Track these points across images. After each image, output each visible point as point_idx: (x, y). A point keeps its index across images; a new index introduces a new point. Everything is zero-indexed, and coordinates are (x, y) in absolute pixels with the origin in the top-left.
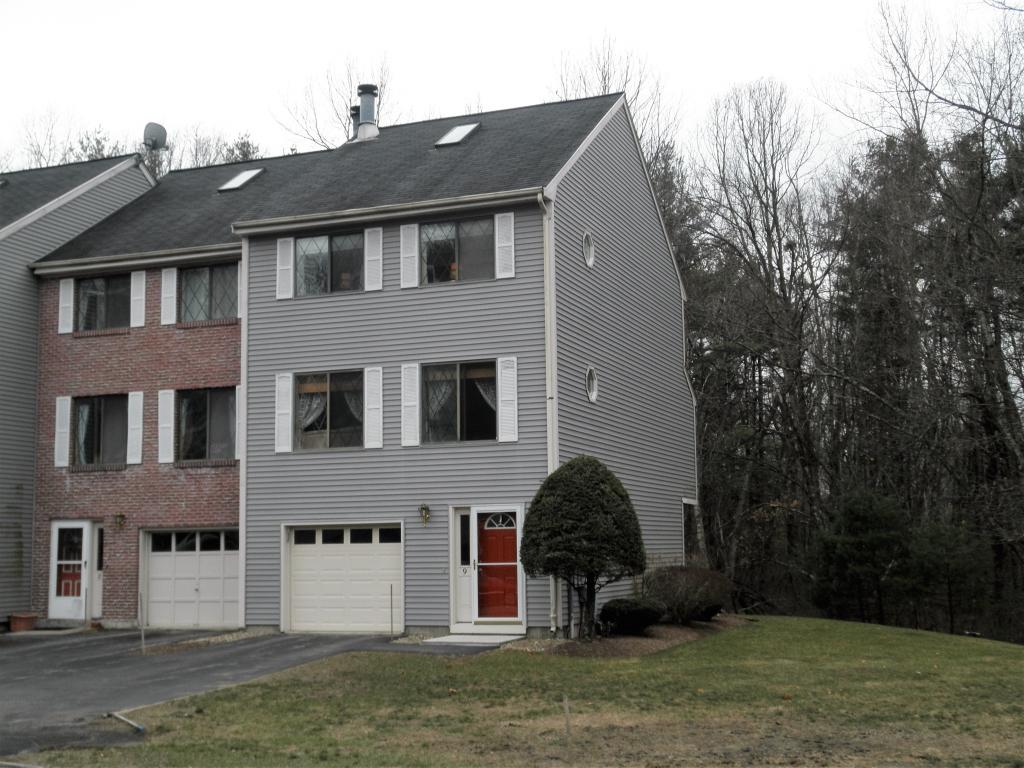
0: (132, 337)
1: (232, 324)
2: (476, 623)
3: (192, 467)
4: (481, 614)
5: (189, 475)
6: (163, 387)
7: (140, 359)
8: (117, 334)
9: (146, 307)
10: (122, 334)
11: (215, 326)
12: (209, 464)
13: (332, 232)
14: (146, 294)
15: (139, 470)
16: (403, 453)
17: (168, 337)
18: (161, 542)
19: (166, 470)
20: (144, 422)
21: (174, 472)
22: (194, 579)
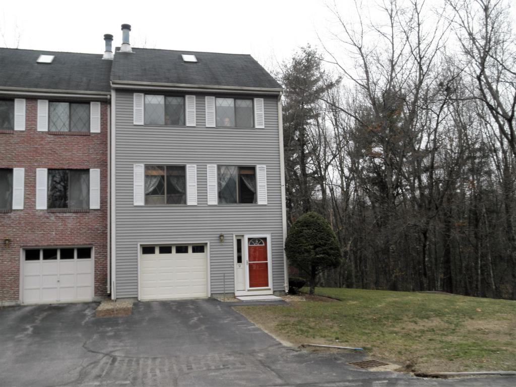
0: (15, 136)
1: (87, 136)
2: (249, 290)
3: (59, 213)
4: (251, 286)
5: (57, 217)
6: (39, 166)
7: (21, 149)
8: (4, 133)
9: (26, 120)
10: (8, 134)
11: (75, 135)
12: (72, 211)
13: (167, 94)
14: (26, 112)
15: (22, 213)
16: (209, 208)
17: (42, 139)
18: (32, 255)
19: (41, 213)
20: (25, 186)
21: (47, 215)
22: (57, 275)
